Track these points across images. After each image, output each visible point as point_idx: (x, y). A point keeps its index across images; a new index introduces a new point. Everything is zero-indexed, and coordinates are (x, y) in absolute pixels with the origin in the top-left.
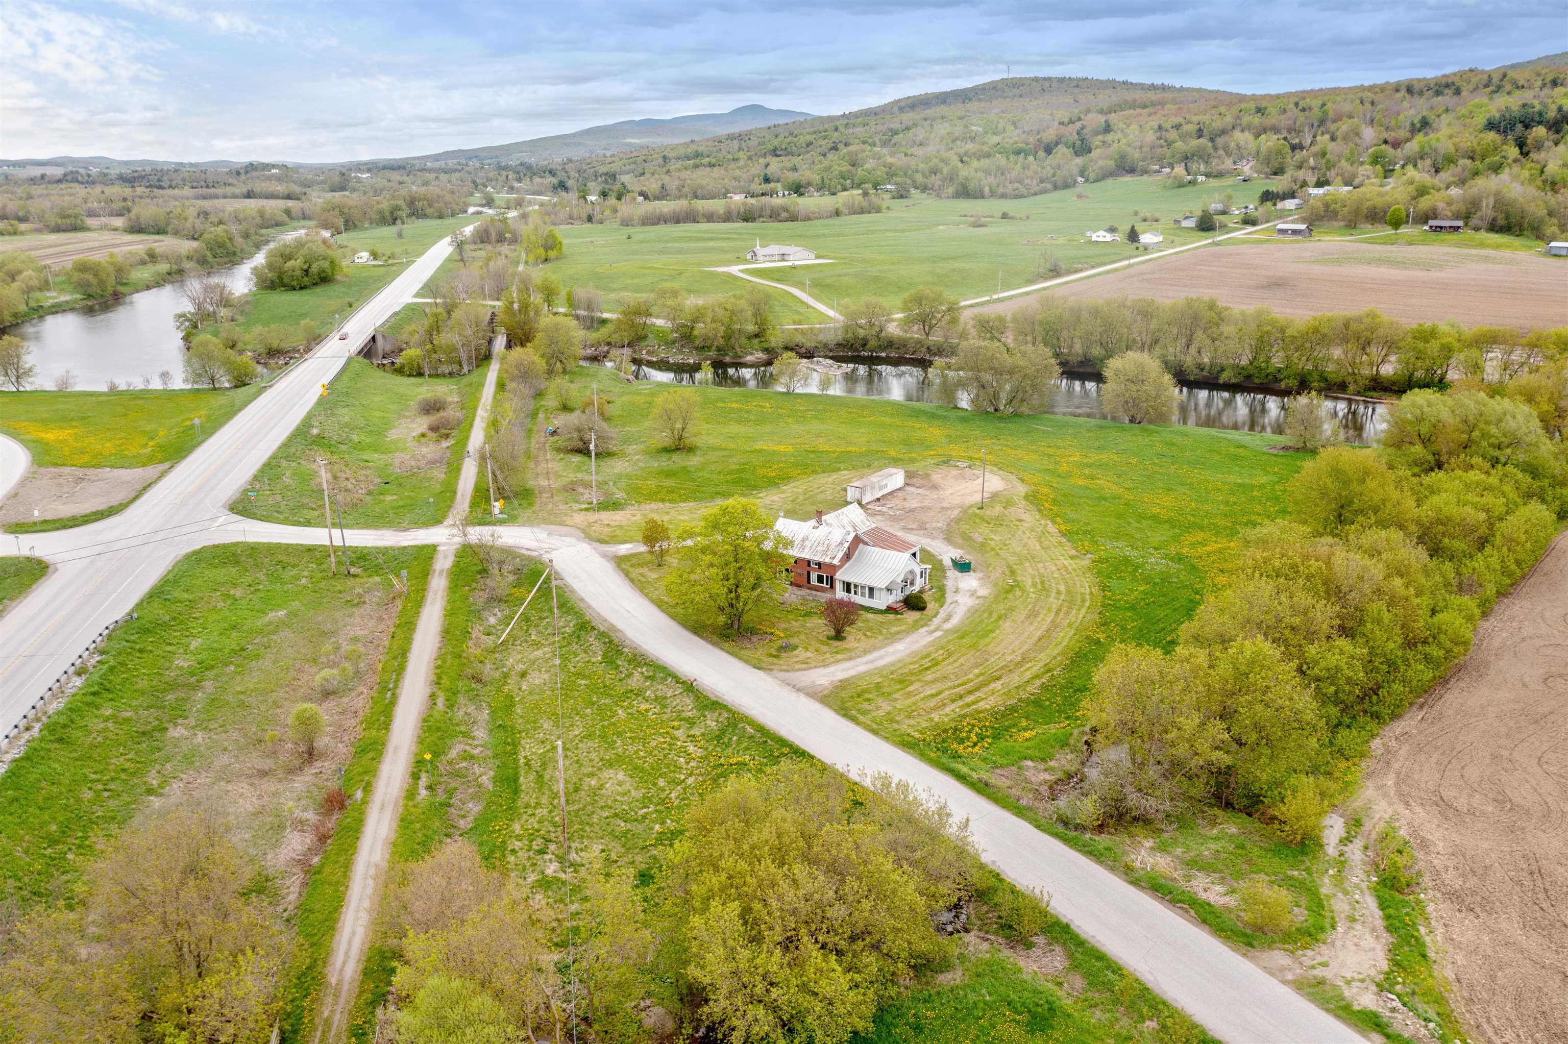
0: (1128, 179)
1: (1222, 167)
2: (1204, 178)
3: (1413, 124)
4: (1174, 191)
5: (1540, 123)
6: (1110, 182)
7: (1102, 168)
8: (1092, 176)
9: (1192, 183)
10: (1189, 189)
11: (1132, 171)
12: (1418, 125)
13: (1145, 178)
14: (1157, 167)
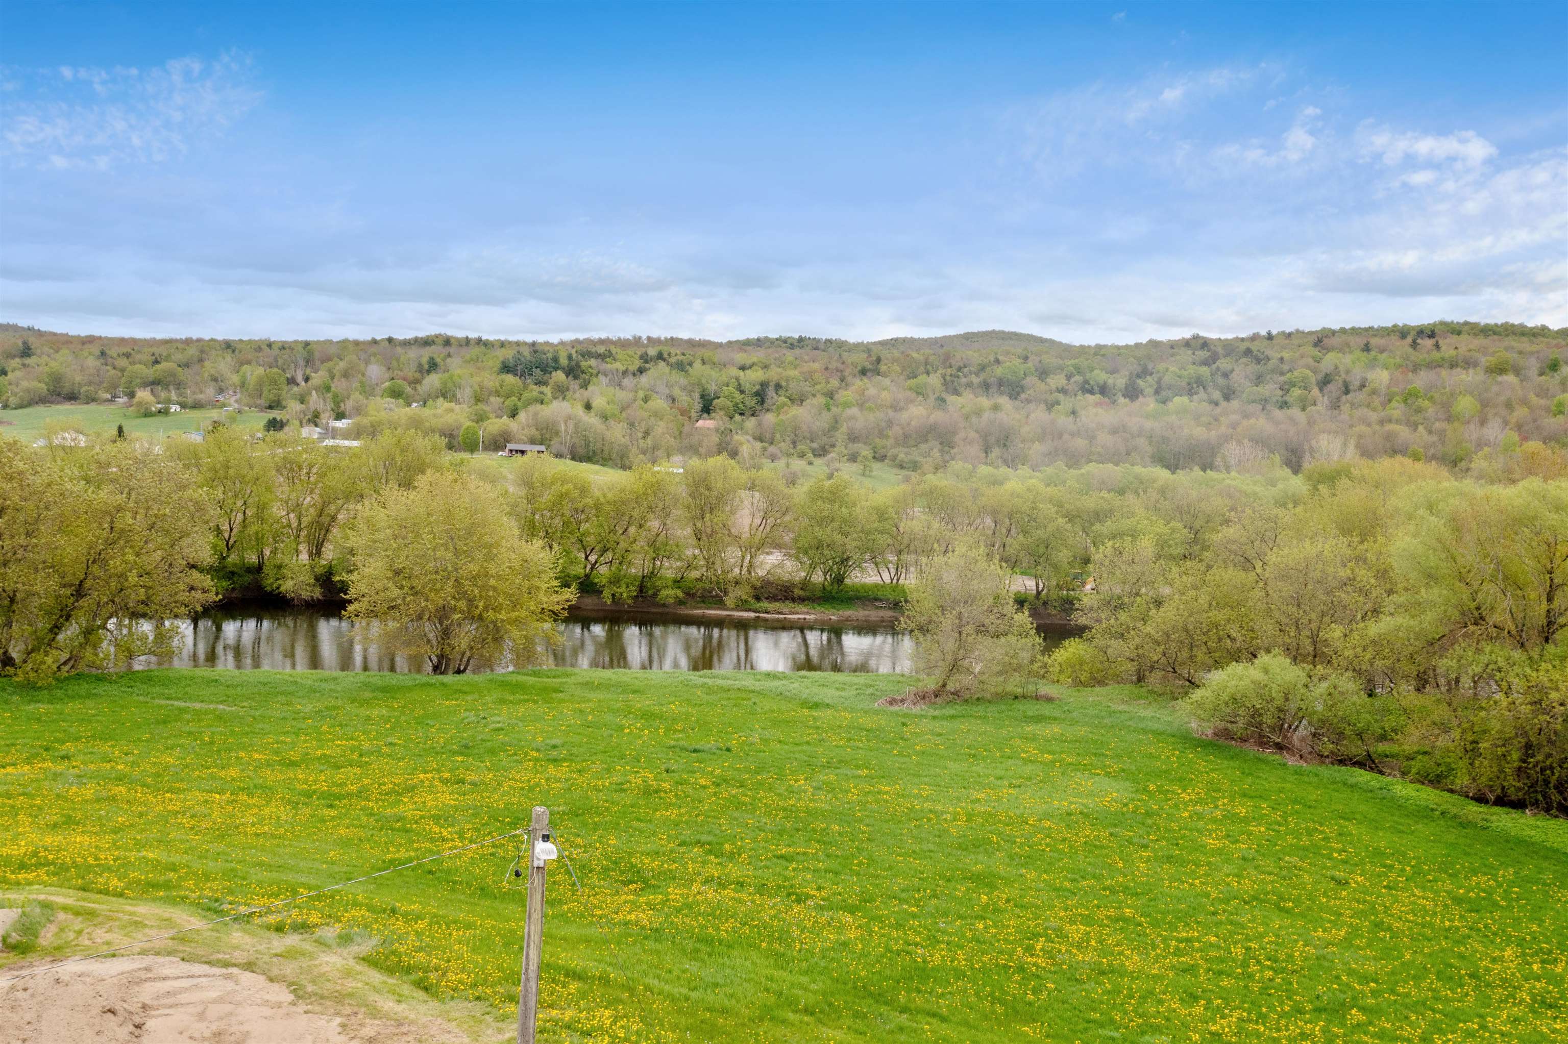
0: (67, 407)
1: (201, 396)
2: (178, 408)
3: (420, 365)
4: (139, 421)
5: (556, 369)
6: (40, 409)
7: (28, 391)
8: (13, 401)
9: (164, 412)
10: (161, 419)
11: (72, 397)
12: (426, 367)
13: (93, 406)
14: (109, 396)
